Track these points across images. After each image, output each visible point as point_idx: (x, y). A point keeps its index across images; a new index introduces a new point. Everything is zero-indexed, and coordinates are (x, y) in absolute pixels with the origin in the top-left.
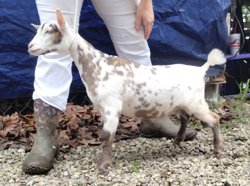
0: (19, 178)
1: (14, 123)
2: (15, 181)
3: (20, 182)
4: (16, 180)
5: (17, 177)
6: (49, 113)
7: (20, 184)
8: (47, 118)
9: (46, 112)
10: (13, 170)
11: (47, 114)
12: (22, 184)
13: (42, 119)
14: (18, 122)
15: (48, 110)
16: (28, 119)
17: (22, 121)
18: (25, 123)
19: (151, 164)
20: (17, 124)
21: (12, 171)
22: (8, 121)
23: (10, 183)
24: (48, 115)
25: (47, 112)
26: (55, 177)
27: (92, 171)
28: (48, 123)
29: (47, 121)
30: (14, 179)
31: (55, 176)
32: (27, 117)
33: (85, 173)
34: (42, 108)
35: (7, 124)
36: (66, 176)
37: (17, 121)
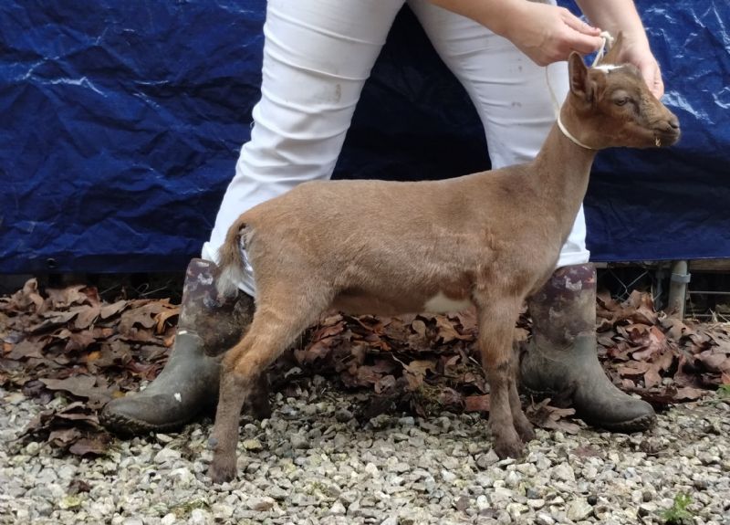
0: (358, 502)
1: (329, 336)
2: (347, 509)
3: (363, 515)
4: (350, 507)
5: (352, 499)
6: (206, 301)
7: (363, 520)
8: (200, 313)
9: (200, 297)
10: (338, 474)
11: (200, 303)
12: (368, 523)
13: (187, 313)
14: (341, 333)
15: (207, 293)
16: (366, 327)
17: (350, 330)
18: (358, 336)
19: (723, 503)
20: (338, 337)
21: (336, 478)
22: (314, 328)
23: (334, 515)
24: (203, 306)
25: (202, 299)
26: (453, 510)
27: (557, 505)
28: (199, 323)
29: (197, 320)
30: (346, 505)
31: (453, 507)
32: (362, 320)
33: (536, 509)
34: (195, 287)
35: (312, 334)
36: (485, 512)
37: (337, 331)
